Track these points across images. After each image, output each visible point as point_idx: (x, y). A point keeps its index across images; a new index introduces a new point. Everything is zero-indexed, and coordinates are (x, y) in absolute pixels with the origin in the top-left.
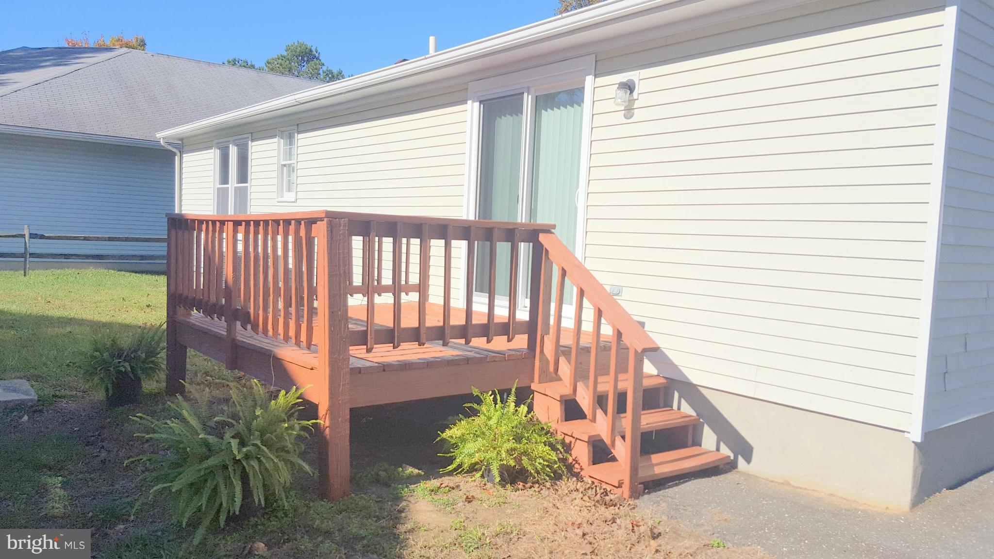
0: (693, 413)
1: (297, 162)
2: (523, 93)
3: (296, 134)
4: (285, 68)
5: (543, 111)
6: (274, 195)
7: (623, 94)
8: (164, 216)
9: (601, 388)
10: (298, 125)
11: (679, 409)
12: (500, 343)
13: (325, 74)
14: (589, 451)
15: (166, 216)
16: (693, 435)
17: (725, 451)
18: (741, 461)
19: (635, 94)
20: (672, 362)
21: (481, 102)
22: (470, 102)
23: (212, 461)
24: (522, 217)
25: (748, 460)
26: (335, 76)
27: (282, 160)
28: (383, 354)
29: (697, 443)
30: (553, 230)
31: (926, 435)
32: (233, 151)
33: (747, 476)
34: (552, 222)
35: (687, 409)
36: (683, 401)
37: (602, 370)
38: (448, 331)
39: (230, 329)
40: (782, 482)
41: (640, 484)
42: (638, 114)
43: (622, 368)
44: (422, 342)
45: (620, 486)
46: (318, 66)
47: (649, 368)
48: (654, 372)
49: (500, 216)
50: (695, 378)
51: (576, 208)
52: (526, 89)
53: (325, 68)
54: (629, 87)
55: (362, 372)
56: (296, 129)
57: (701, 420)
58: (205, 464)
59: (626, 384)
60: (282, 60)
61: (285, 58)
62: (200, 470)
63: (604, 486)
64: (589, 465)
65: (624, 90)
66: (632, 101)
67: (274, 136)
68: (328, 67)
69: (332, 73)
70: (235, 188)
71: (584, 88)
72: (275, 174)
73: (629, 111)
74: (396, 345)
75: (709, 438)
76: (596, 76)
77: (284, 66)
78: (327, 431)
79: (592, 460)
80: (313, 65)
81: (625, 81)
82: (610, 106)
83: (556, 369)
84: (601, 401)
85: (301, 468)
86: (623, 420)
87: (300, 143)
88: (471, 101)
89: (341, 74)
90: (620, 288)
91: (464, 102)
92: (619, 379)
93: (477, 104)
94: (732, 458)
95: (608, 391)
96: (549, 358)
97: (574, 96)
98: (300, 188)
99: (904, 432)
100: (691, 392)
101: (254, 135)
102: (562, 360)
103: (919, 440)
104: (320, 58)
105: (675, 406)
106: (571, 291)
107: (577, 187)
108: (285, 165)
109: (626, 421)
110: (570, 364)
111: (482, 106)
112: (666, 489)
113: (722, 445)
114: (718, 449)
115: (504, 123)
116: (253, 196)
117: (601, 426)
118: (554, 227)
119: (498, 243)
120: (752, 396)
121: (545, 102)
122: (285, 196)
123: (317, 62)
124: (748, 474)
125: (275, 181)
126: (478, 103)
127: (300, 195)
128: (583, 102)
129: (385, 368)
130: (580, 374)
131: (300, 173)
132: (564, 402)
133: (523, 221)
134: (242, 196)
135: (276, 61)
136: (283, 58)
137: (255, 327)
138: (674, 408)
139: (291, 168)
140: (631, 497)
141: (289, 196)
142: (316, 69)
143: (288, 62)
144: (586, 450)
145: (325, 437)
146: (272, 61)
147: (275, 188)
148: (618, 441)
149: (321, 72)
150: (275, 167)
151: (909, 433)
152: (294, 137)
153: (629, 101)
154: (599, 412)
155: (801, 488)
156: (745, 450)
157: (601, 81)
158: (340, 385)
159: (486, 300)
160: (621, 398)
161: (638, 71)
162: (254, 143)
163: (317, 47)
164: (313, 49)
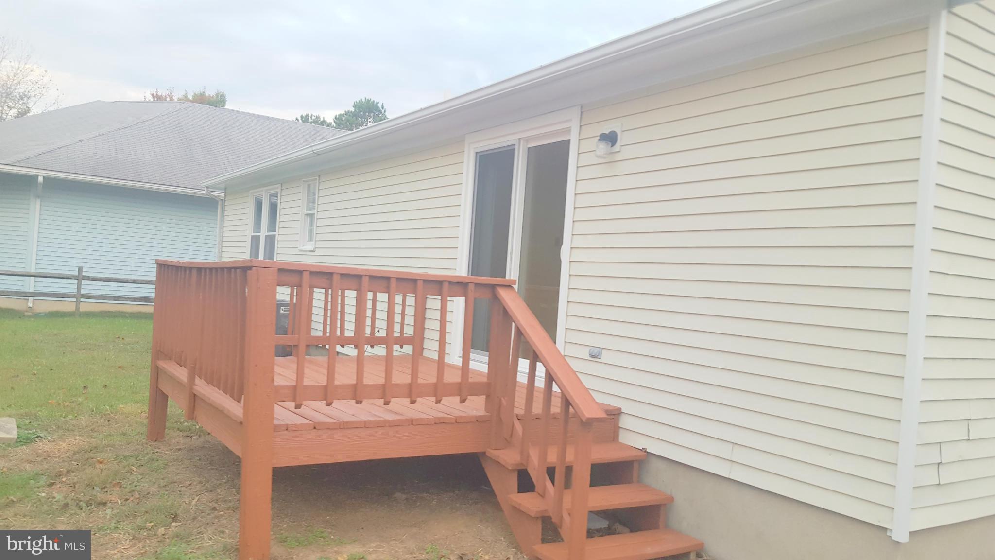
1: (317, 212)
2: (515, 145)
3: (318, 185)
6: (297, 244)
7: (604, 147)
8: (154, 262)
10: (319, 176)
15: (156, 262)
19: (617, 146)
21: (476, 154)
22: (466, 154)
27: (305, 210)
32: (266, 201)
52: (517, 141)
54: (610, 139)
55: (289, 429)
56: (318, 179)
65: (605, 142)
66: (614, 153)
67: (299, 187)
70: (266, 236)
71: (570, 140)
72: (299, 224)
73: (611, 163)
76: (581, 128)
77: (352, 121)
79: (541, 539)
81: (607, 133)
87: (321, 193)
91: (461, 154)
93: (472, 156)
98: (318, 238)
99: (886, 529)
101: (283, 185)
104: (386, 114)
108: (308, 215)
111: (478, 157)
116: (280, 245)
122: (306, 244)
125: (298, 231)
127: (318, 244)
129: (316, 426)
131: (319, 222)
132: (517, 472)
135: (344, 117)
136: (350, 114)
139: (313, 218)
141: (310, 245)
143: (355, 117)
146: (339, 117)
147: (298, 237)
150: (299, 217)
152: (316, 188)
153: (611, 153)
161: (621, 122)
162: (283, 194)
163: (383, 104)
164: (380, 105)
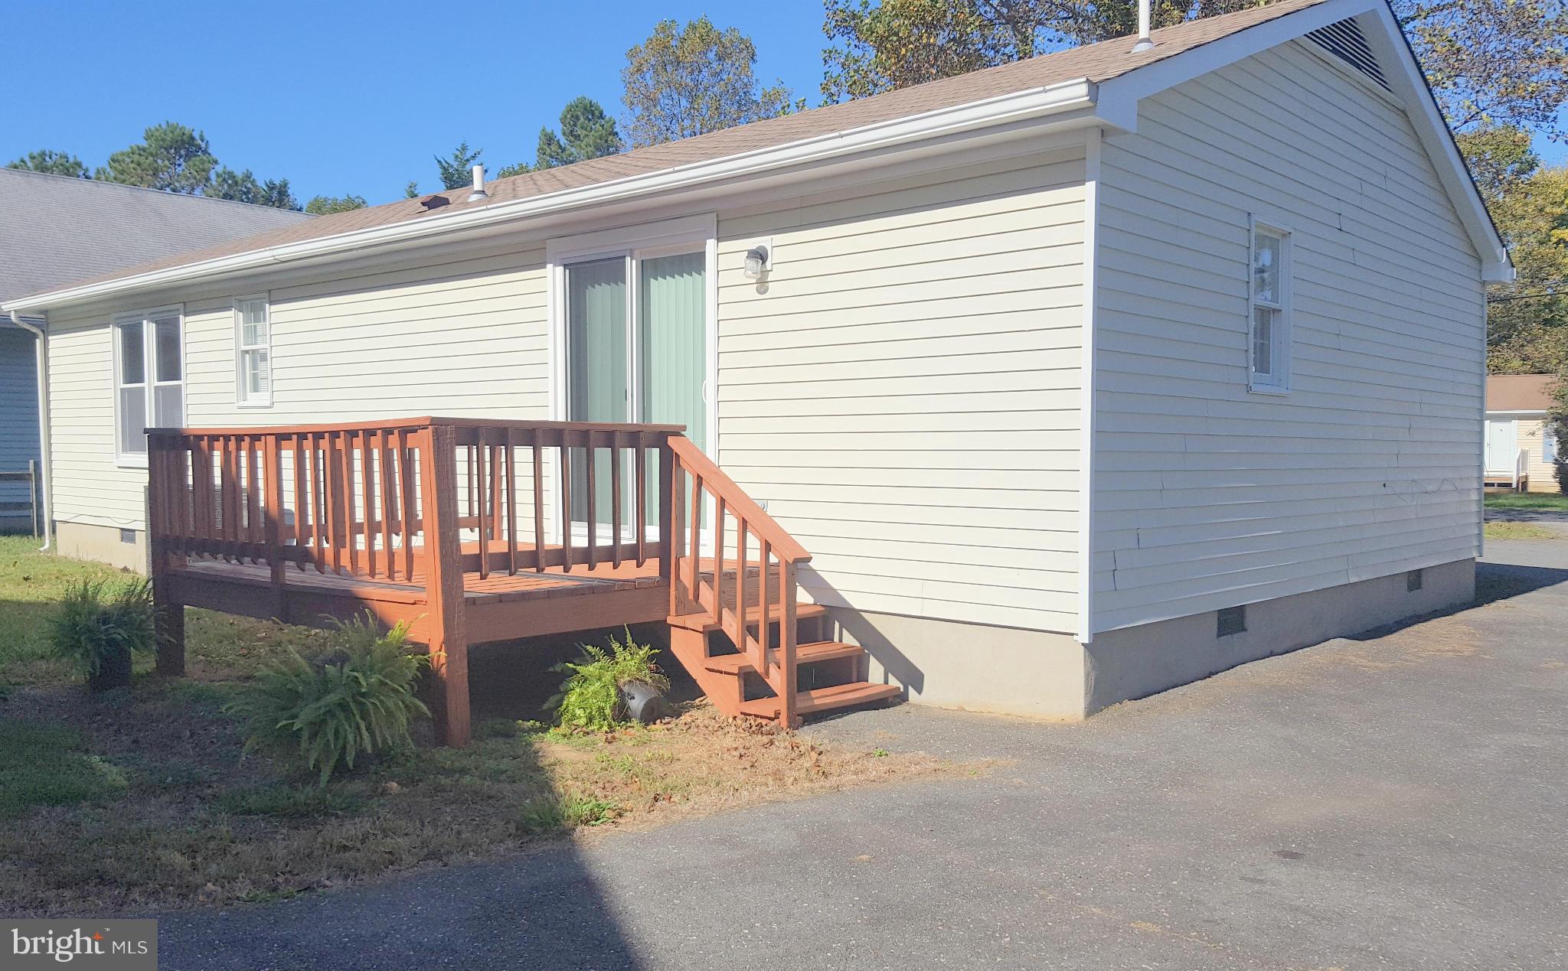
0: (857, 644)
1: (271, 347)
2: (625, 257)
3: (267, 305)
4: (146, 170)
5: (652, 279)
6: (233, 398)
7: (753, 264)
9: (749, 618)
10: (270, 291)
11: (841, 641)
12: (628, 570)
13: (221, 179)
14: (740, 685)
16: (858, 668)
17: (894, 682)
18: (912, 691)
19: (768, 264)
20: (830, 586)
21: (565, 266)
22: (550, 266)
23: (332, 698)
24: (632, 416)
25: (919, 691)
26: (240, 181)
27: (242, 344)
28: (500, 583)
29: (863, 677)
30: (683, 433)
31: (1096, 636)
32: (149, 332)
33: (919, 707)
34: (681, 423)
35: (849, 640)
36: (845, 632)
37: (750, 600)
38: (569, 555)
39: (277, 573)
40: (956, 708)
41: (798, 715)
42: (774, 289)
43: (772, 599)
44: (541, 566)
45: (777, 717)
46: (207, 165)
47: (803, 597)
48: (810, 600)
49: (600, 415)
50: (856, 602)
51: (704, 405)
52: (628, 252)
53: (219, 168)
54: (760, 255)
55: (477, 602)
56: (267, 298)
57: (866, 651)
58: (322, 702)
59: (779, 612)
60: (140, 155)
61: (144, 151)
62: (320, 708)
63: (759, 720)
64: (740, 702)
65: (754, 259)
66: (765, 273)
67: (228, 308)
68: (225, 167)
69: (234, 177)
71: (704, 252)
72: (232, 366)
73: (762, 284)
74: (513, 571)
75: (876, 671)
76: (719, 240)
77: (145, 166)
78: (444, 670)
79: (743, 695)
80: (197, 163)
81: (755, 248)
82: (739, 277)
83: (697, 597)
84: (751, 630)
85: (417, 708)
86: (776, 653)
87: (275, 318)
88: (552, 265)
89: (250, 178)
90: (765, 502)
91: (542, 265)
92: (770, 608)
93: (560, 270)
94: (902, 690)
95: (758, 621)
96: (687, 585)
97: (694, 263)
98: (277, 385)
99: (1072, 634)
100: (852, 618)
101: (188, 305)
102: (703, 585)
103: (1087, 641)
104: (209, 151)
105: (836, 639)
106: (710, 503)
107: (704, 378)
108: (247, 352)
109: (781, 654)
110: (712, 589)
111: (567, 271)
112: (827, 720)
113: (891, 677)
114: (886, 682)
115: (599, 295)
116: (191, 400)
117: (753, 655)
118: (684, 428)
119: (621, 449)
120: (919, 615)
121: (651, 269)
122: (248, 398)
123: (205, 158)
124: (920, 706)
125: (233, 376)
126: (562, 268)
127: (277, 397)
128: (705, 271)
129: (501, 599)
130: (725, 601)
131: (276, 363)
132: (707, 634)
133: (635, 422)
134: (170, 400)
135: (129, 157)
136: (142, 152)
137: (320, 565)
138: (835, 640)
139: (259, 357)
140: (789, 727)
141: (254, 399)
142: (204, 170)
143: (151, 158)
144: (737, 684)
145: (441, 678)
146: (120, 158)
147: (233, 387)
148: (773, 669)
149: (213, 175)
150: (232, 355)
151: (1077, 635)
152: (264, 310)
153: (761, 272)
154: (750, 640)
155: (976, 712)
156: (914, 678)
157: (726, 246)
158: (454, 617)
159: (586, 530)
160: (774, 628)
161: (770, 237)
162: (188, 319)
163: (202, 132)
164: (196, 135)
